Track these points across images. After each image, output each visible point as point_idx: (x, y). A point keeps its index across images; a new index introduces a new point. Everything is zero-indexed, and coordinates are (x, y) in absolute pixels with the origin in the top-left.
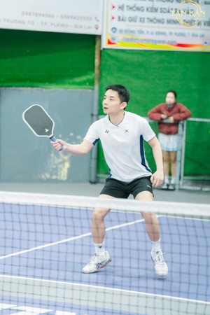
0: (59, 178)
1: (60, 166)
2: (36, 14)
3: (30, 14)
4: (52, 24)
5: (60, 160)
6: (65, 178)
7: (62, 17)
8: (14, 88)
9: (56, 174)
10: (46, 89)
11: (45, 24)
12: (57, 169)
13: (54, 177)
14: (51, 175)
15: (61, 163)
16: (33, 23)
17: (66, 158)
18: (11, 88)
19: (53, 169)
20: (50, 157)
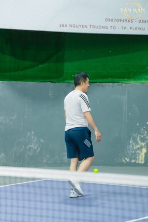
0: (137, 162)
1: (138, 151)
2: (118, 20)
3: (112, 20)
4: (131, 28)
5: (139, 146)
6: (143, 162)
7: (140, 21)
8: (98, 83)
9: (135, 158)
10: (125, 84)
11: (125, 28)
12: (135, 154)
13: (133, 161)
14: (131, 159)
15: (138, 149)
16: (114, 28)
17: (143, 144)
18: (95, 84)
19: (132, 154)
20: (129, 143)
